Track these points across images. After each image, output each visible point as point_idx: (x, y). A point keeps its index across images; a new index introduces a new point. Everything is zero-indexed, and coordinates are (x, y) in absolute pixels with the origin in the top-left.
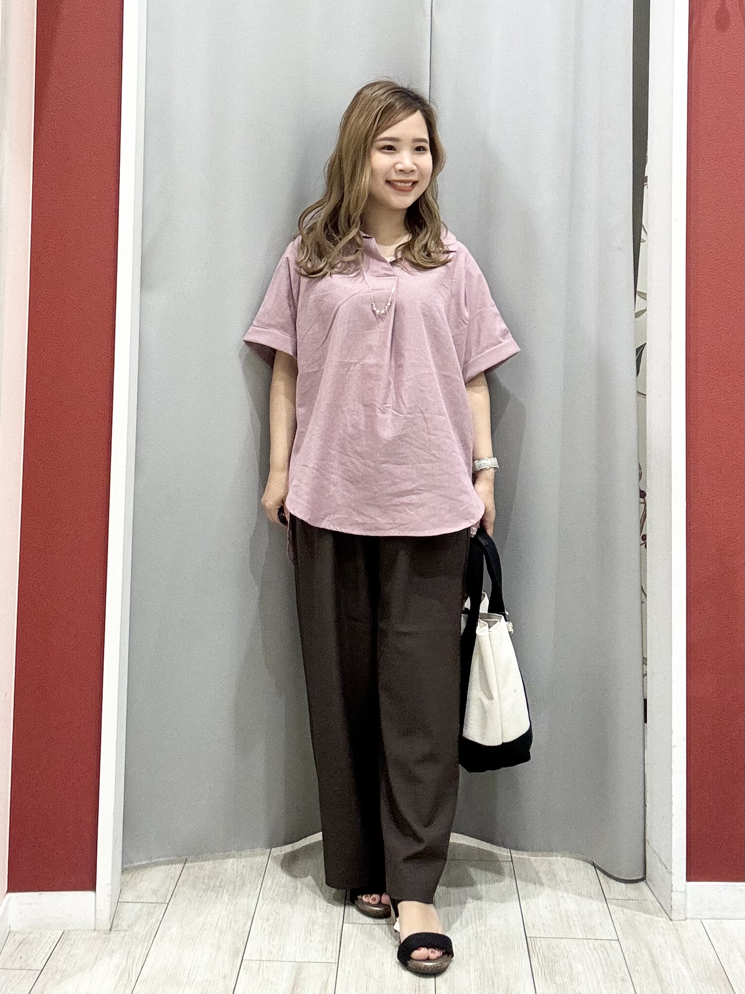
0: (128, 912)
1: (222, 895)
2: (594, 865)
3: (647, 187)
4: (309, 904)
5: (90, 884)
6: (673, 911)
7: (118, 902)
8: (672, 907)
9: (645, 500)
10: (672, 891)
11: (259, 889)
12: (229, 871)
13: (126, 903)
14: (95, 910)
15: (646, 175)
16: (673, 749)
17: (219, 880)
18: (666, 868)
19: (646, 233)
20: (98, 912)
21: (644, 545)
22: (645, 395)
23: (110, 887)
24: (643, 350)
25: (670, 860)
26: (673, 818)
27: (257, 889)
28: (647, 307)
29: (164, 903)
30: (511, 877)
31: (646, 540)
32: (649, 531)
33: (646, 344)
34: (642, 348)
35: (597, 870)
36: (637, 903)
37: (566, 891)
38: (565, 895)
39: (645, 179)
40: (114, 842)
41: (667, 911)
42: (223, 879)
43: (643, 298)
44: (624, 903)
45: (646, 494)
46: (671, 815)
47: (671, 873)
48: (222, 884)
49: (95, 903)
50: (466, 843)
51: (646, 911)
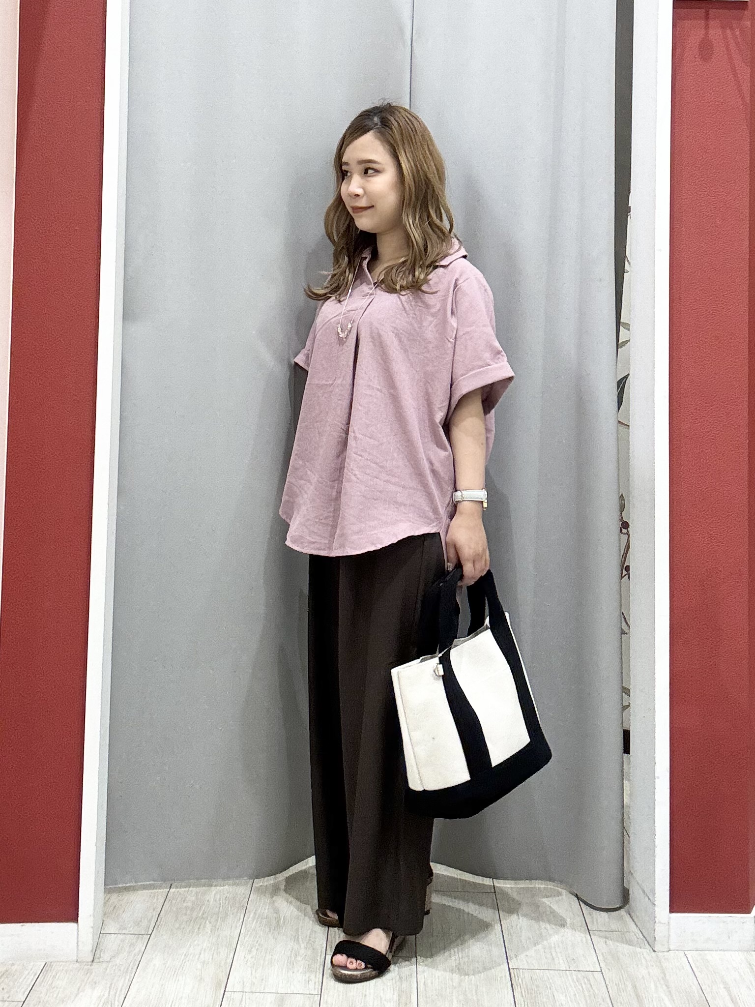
0: (111, 943)
1: (204, 927)
2: (577, 896)
3: (630, 217)
4: (292, 935)
5: (72, 916)
6: (656, 942)
7: (100, 933)
8: (655, 938)
9: (628, 531)
10: (655, 922)
11: (241, 920)
12: (211, 902)
13: (108, 935)
14: (78, 941)
15: (629, 206)
16: (657, 780)
17: (202, 912)
18: (649, 899)
19: (629, 263)
20: (80, 943)
21: (627, 576)
22: (629, 426)
23: (92, 918)
24: (626, 380)
25: (653, 892)
26: (656, 849)
27: (239, 920)
28: (629, 338)
29: (147, 934)
30: (494, 908)
31: (629, 570)
32: (632, 562)
33: (629, 374)
34: (625, 379)
35: (581, 902)
36: (620, 934)
37: (549, 922)
38: (548, 926)
39: (628, 210)
40: (97, 873)
41: (650, 942)
42: (206, 911)
43: (627, 329)
44: (608, 934)
45: (629, 526)
46: (655, 847)
47: (654, 904)
48: (205, 916)
49: (78, 934)
50: (449, 875)
51: (629, 943)
